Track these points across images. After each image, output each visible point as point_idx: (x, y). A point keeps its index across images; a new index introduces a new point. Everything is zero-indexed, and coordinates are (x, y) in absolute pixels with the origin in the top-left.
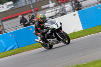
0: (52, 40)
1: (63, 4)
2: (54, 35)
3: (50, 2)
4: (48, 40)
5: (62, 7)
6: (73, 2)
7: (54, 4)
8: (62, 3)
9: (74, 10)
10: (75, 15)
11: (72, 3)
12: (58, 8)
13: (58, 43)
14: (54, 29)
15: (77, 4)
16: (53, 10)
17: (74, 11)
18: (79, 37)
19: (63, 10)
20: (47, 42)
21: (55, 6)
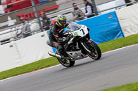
0: (74, 53)
1: (26, 22)
2: (77, 46)
3: (9, 18)
4: (69, 53)
5: (25, 25)
6: (41, 19)
7: (15, 21)
8: (26, 20)
9: (42, 29)
10: (43, 36)
11: (39, 20)
12: (20, 27)
13: (83, 57)
14: (78, 37)
15: (46, 21)
16: (13, 29)
17: (42, 31)
18: (49, 66)
19: (26, 30)
20: (67, 56)
21: (16, 24)
